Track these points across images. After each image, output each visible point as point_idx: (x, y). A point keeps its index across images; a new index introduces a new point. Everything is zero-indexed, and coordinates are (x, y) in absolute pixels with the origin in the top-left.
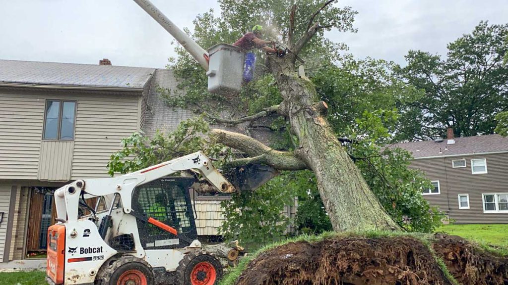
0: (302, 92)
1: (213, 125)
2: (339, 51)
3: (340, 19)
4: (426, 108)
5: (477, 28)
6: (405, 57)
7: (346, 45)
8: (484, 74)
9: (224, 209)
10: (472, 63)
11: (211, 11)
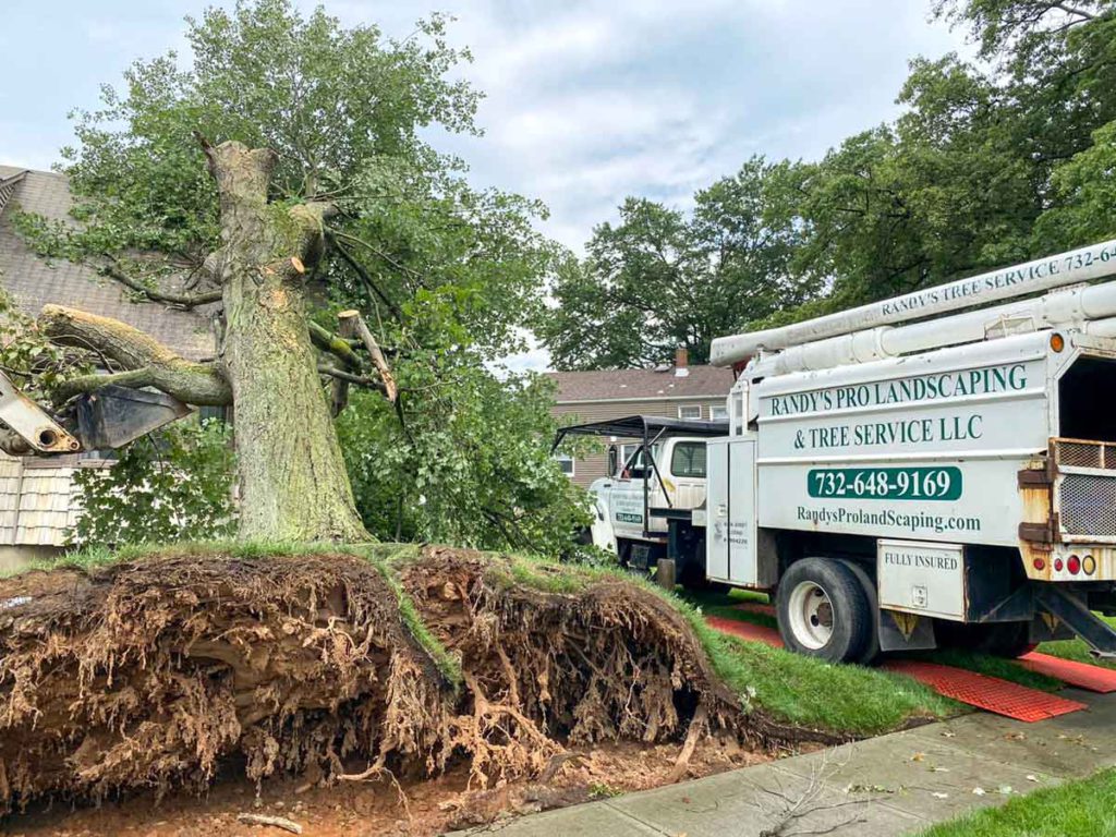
0: (258, 233)
1: (139, 305)
2: (448, 171)
3: (447, 106)
4: (651, 309)
5: (746, 166)
6: (620, 208)
7: (463, 162)
8: (753, 253)
9: (80, 489)
10: (733, 231)
11: (172, 55)
